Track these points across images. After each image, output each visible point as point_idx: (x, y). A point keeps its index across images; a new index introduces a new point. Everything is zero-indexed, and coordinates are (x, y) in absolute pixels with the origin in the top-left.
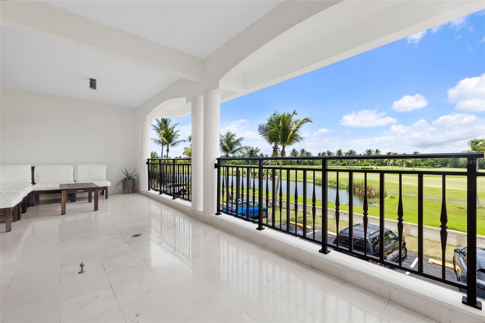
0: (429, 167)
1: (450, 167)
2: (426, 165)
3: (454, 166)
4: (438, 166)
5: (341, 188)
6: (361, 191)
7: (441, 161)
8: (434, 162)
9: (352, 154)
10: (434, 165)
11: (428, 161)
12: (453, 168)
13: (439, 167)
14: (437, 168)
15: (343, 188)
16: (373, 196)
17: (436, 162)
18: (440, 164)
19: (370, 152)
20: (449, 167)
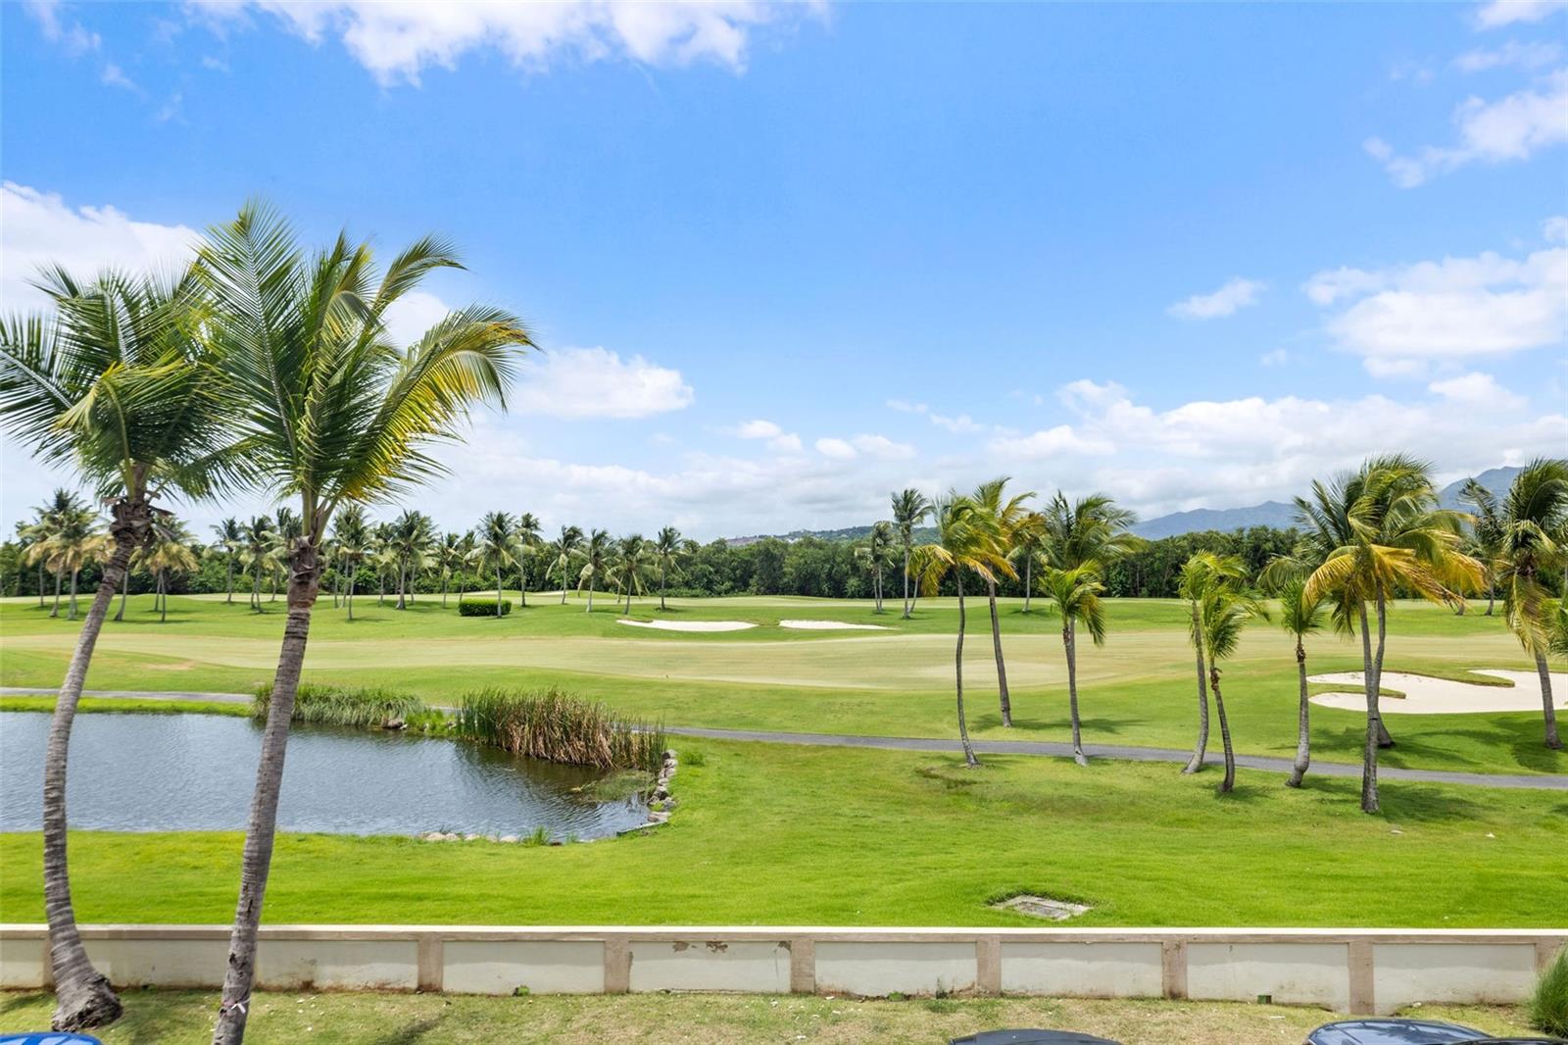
0: (698, 591)
1: (758, 590)
2: (687, 584)
3: (768, 588)
4: (723, 587)
5: (422, 730)
6: (541, 743)
7: (732, 569)
8: (710, 573)
9: (415, 533)
10: (710, 582)
11: (692, 568)
12: (765, 594)
13: (727, 592)
14: (719, 594)
15: (433, 728)
16: (604, 761)
17: (716, 572)
18: (730, 579)
19: (501, 527)
20: (755, 589)
